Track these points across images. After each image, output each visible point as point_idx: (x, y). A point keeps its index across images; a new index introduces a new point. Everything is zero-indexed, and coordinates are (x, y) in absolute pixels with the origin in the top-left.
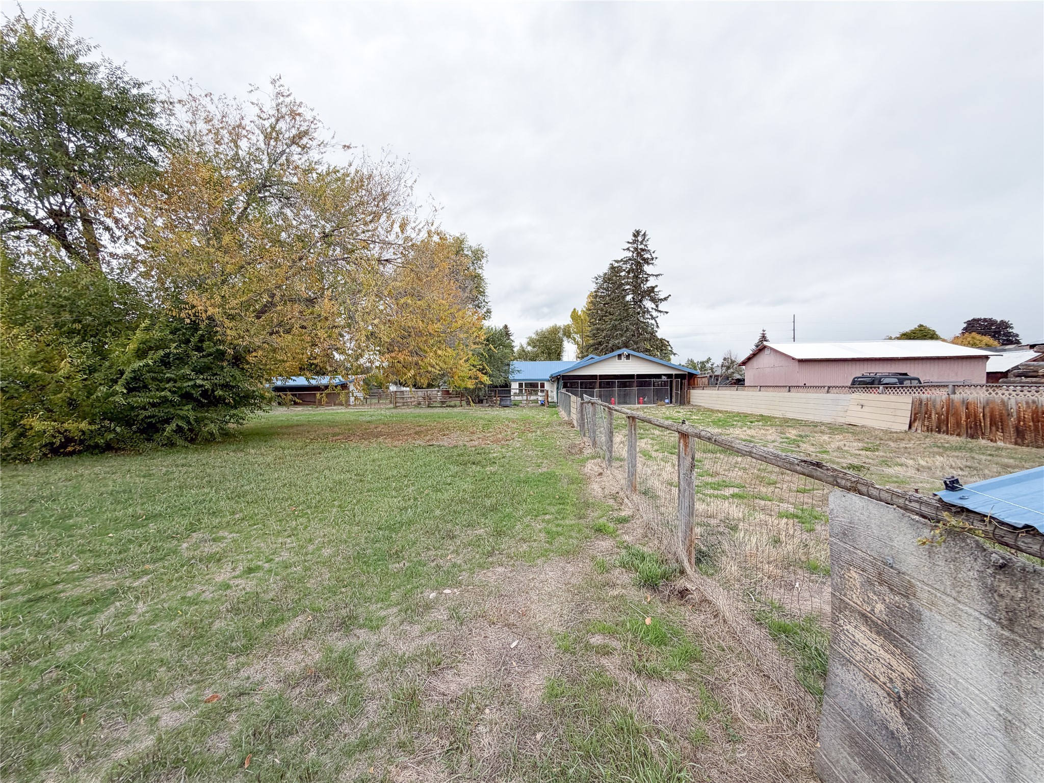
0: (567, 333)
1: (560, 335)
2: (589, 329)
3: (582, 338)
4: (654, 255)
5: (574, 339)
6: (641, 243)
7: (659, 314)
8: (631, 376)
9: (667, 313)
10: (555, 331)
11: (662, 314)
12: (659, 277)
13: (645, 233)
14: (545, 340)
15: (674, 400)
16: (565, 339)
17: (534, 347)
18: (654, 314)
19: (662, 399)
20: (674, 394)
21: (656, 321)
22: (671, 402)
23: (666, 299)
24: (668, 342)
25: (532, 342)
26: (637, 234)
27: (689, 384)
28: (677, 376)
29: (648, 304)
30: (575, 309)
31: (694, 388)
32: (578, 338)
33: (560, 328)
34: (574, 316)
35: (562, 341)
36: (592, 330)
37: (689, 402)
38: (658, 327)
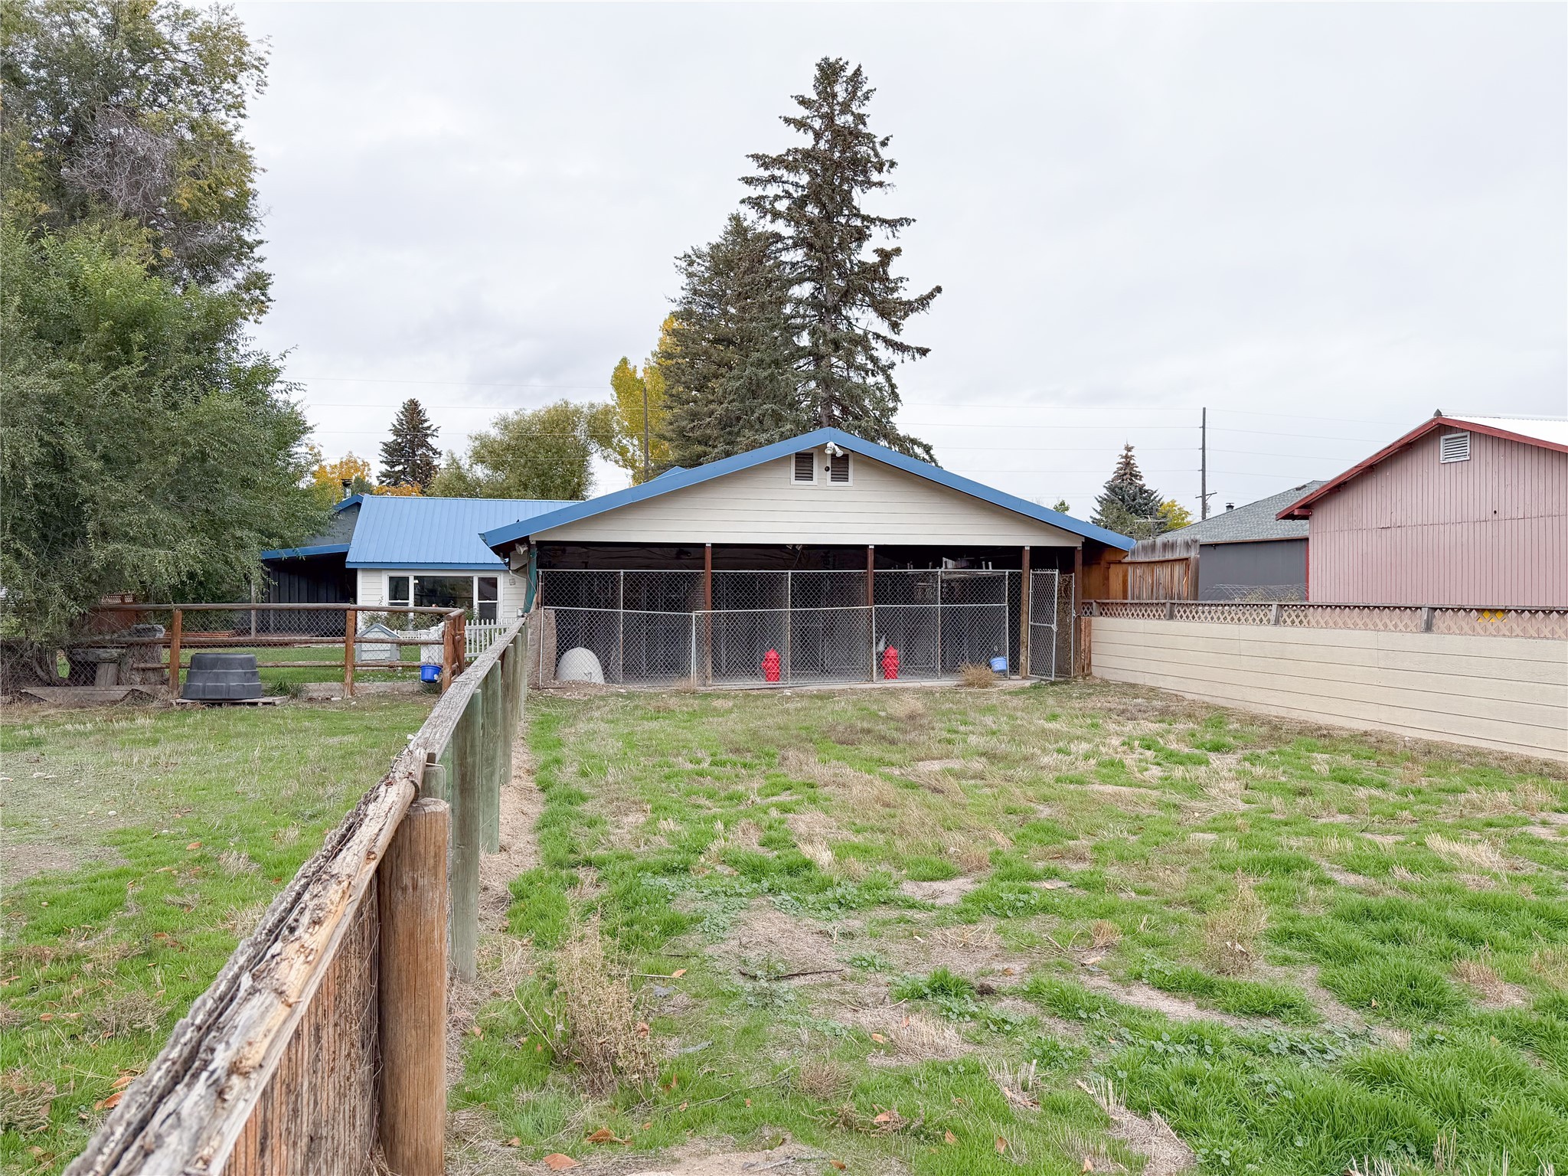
0: (601, 432)
1: (580, 433)
2: (668, 415)
3: (645, 447)
4: (885, 154)
5: (623, 452)
6: (845, 108)
7: (897, 357)
8: (851, 555)
9: (924, 352)
10: (561, 421)
11: (907, 357)
12: (903, 230)
13: (858, 72)
14: (532, 445)
15: (1025, 658)
16: (593, 446)
17: (496, 467)
18: (883, 354)
19: (984, 656)
20: (1026, 634)
21: (888, 378)
22: (1014, 667)
23: (924, 302)
24: (927, 449)
25: (486, 452)
26: (829, 72)
27: (1086, 592)
28: (1042, 557)
29: (864, 319)
30: (624, 361)
31: (1106, 609)
32: (633, 446)
33: (577, 412)
34: (623, 379)
35: (585, 453)
36: (676, 418)
37: (1086, 670)
38: (896, 397)
